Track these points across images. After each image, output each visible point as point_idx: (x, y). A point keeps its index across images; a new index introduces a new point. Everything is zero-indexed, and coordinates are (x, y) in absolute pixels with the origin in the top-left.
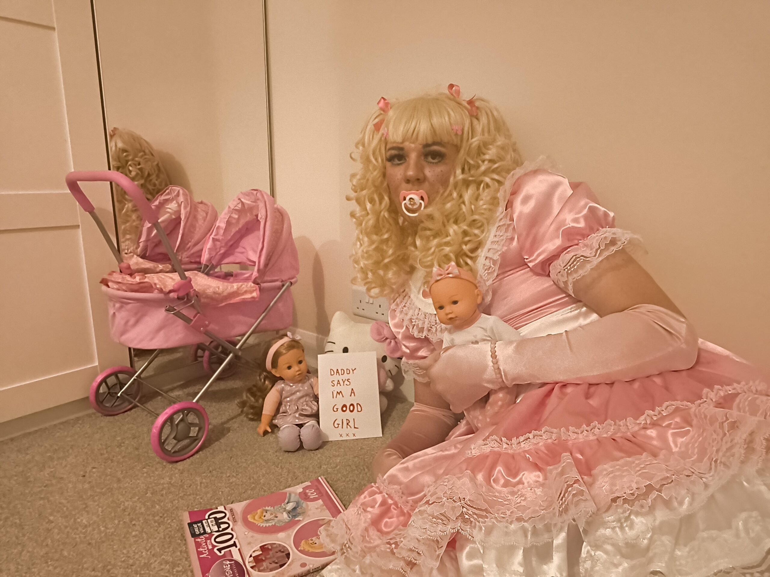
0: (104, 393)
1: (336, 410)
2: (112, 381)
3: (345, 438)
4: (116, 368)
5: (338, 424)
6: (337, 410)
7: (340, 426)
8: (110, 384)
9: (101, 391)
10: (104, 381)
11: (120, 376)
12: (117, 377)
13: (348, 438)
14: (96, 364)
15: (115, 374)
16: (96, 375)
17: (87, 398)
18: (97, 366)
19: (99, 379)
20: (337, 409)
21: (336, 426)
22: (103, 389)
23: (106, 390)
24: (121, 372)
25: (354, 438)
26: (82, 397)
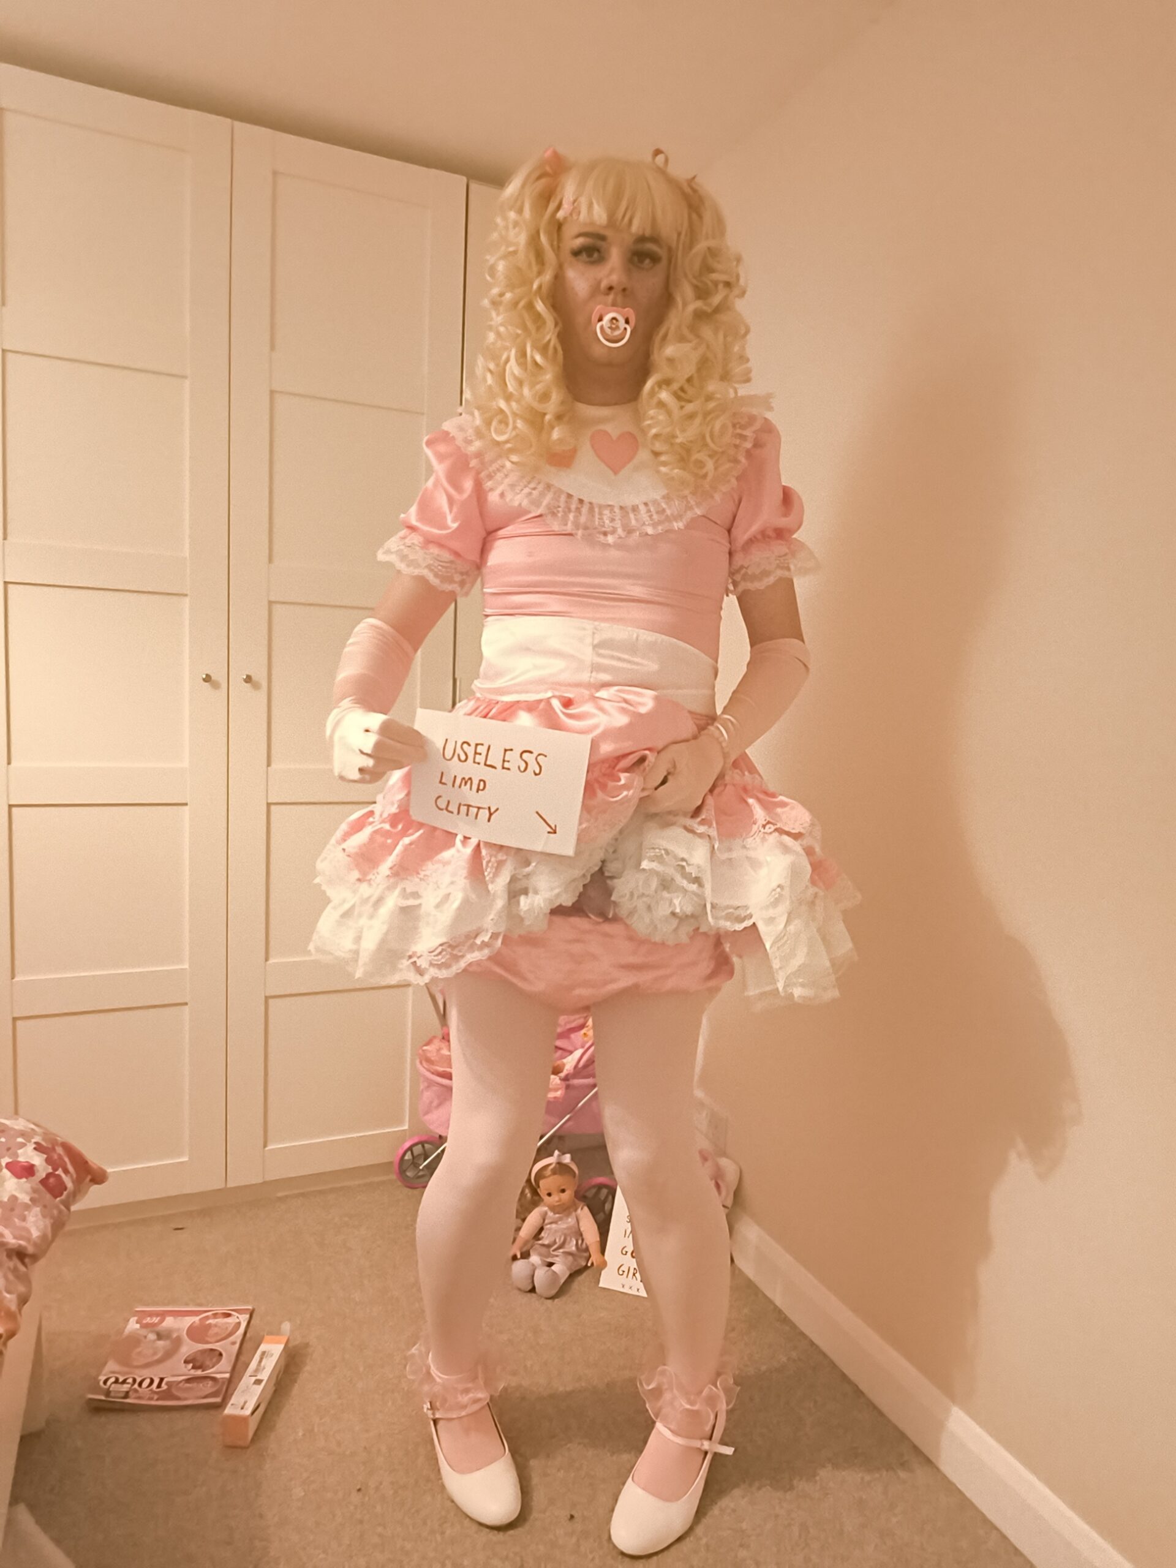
0: (408, 1160)
1: (624, 1253)
2: (418, 1150)
3: (626, 1290)
4: (424, 1138)
5: (624, 1272)
6: (626, 1254)
7: (626, 1273)
8: (416, 1153)
9: (406, 1157)
10: (410, 1149)
11: (427, 1146)
12: (423, 1146)
13: (630, 1292)
14: (406, 1127)
15: (422, 1143)
16: (405, 1141)
17: (391, 1163)
18: (406, 1130)
19: (407, 1145)
20: (627, 1252)
21: (621, 1273)
22: (408, 1156)
23: (411, 1157)
24: (427, 1142)
25: (637, 1294)
26: (385, 1161)
